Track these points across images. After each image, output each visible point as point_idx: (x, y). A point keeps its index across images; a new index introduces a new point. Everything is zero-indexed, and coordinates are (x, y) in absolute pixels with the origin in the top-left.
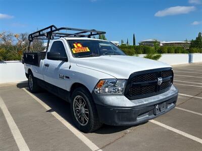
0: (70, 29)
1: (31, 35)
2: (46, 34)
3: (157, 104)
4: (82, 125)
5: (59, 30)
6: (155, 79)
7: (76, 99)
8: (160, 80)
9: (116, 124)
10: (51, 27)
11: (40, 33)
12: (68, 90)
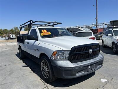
0: (40, 22)
1: (21, 26)
2: (28, 25)
3: (89, 65)
4: (46, 78)
5: (34, 22)
6: (87, 50)
7: (43, 63)
8: (91, 51)
9: (64, 77)
10: (30, 21)
11: (25, 25)
12: (38, 57)
